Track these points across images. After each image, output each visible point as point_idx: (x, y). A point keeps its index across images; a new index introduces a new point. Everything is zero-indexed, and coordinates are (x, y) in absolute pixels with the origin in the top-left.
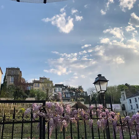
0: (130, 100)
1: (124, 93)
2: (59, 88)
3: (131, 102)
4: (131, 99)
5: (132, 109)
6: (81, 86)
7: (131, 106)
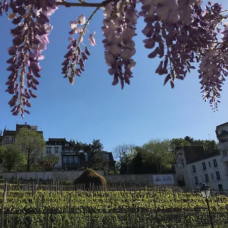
0: (194, 167)
1: (181, 154)
2: (57, 146)
3: (194, 171)
4: (196, 164)
5: (197, 183)
6: (98, 141)
7: (196, 178)
